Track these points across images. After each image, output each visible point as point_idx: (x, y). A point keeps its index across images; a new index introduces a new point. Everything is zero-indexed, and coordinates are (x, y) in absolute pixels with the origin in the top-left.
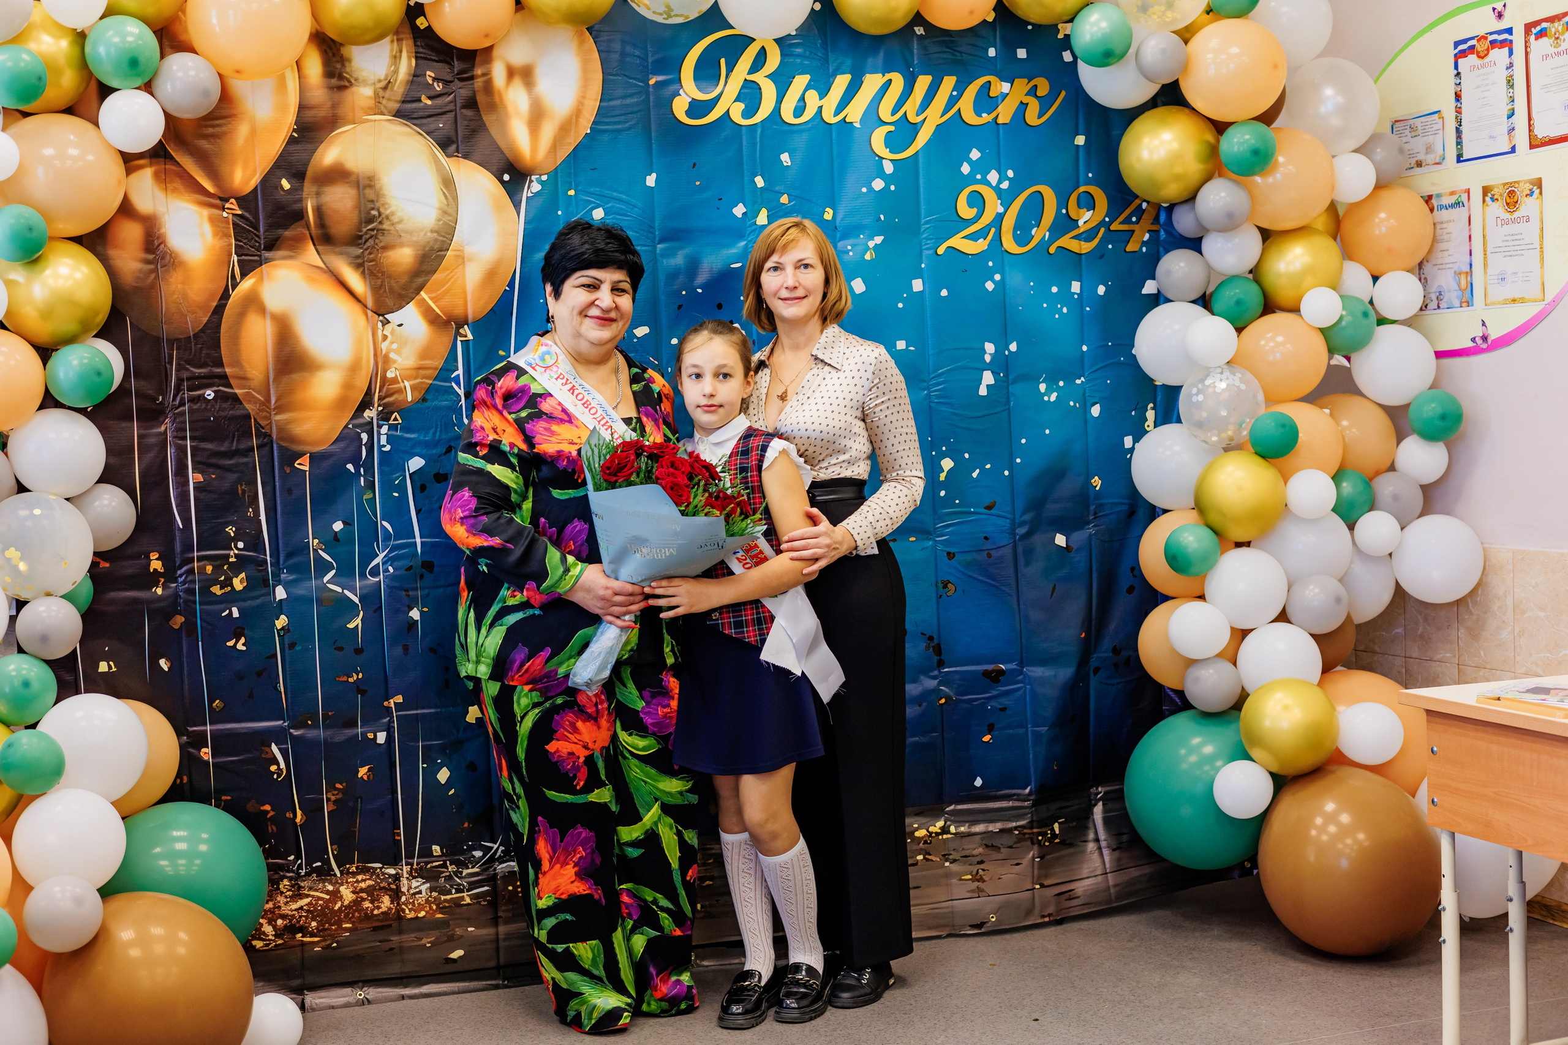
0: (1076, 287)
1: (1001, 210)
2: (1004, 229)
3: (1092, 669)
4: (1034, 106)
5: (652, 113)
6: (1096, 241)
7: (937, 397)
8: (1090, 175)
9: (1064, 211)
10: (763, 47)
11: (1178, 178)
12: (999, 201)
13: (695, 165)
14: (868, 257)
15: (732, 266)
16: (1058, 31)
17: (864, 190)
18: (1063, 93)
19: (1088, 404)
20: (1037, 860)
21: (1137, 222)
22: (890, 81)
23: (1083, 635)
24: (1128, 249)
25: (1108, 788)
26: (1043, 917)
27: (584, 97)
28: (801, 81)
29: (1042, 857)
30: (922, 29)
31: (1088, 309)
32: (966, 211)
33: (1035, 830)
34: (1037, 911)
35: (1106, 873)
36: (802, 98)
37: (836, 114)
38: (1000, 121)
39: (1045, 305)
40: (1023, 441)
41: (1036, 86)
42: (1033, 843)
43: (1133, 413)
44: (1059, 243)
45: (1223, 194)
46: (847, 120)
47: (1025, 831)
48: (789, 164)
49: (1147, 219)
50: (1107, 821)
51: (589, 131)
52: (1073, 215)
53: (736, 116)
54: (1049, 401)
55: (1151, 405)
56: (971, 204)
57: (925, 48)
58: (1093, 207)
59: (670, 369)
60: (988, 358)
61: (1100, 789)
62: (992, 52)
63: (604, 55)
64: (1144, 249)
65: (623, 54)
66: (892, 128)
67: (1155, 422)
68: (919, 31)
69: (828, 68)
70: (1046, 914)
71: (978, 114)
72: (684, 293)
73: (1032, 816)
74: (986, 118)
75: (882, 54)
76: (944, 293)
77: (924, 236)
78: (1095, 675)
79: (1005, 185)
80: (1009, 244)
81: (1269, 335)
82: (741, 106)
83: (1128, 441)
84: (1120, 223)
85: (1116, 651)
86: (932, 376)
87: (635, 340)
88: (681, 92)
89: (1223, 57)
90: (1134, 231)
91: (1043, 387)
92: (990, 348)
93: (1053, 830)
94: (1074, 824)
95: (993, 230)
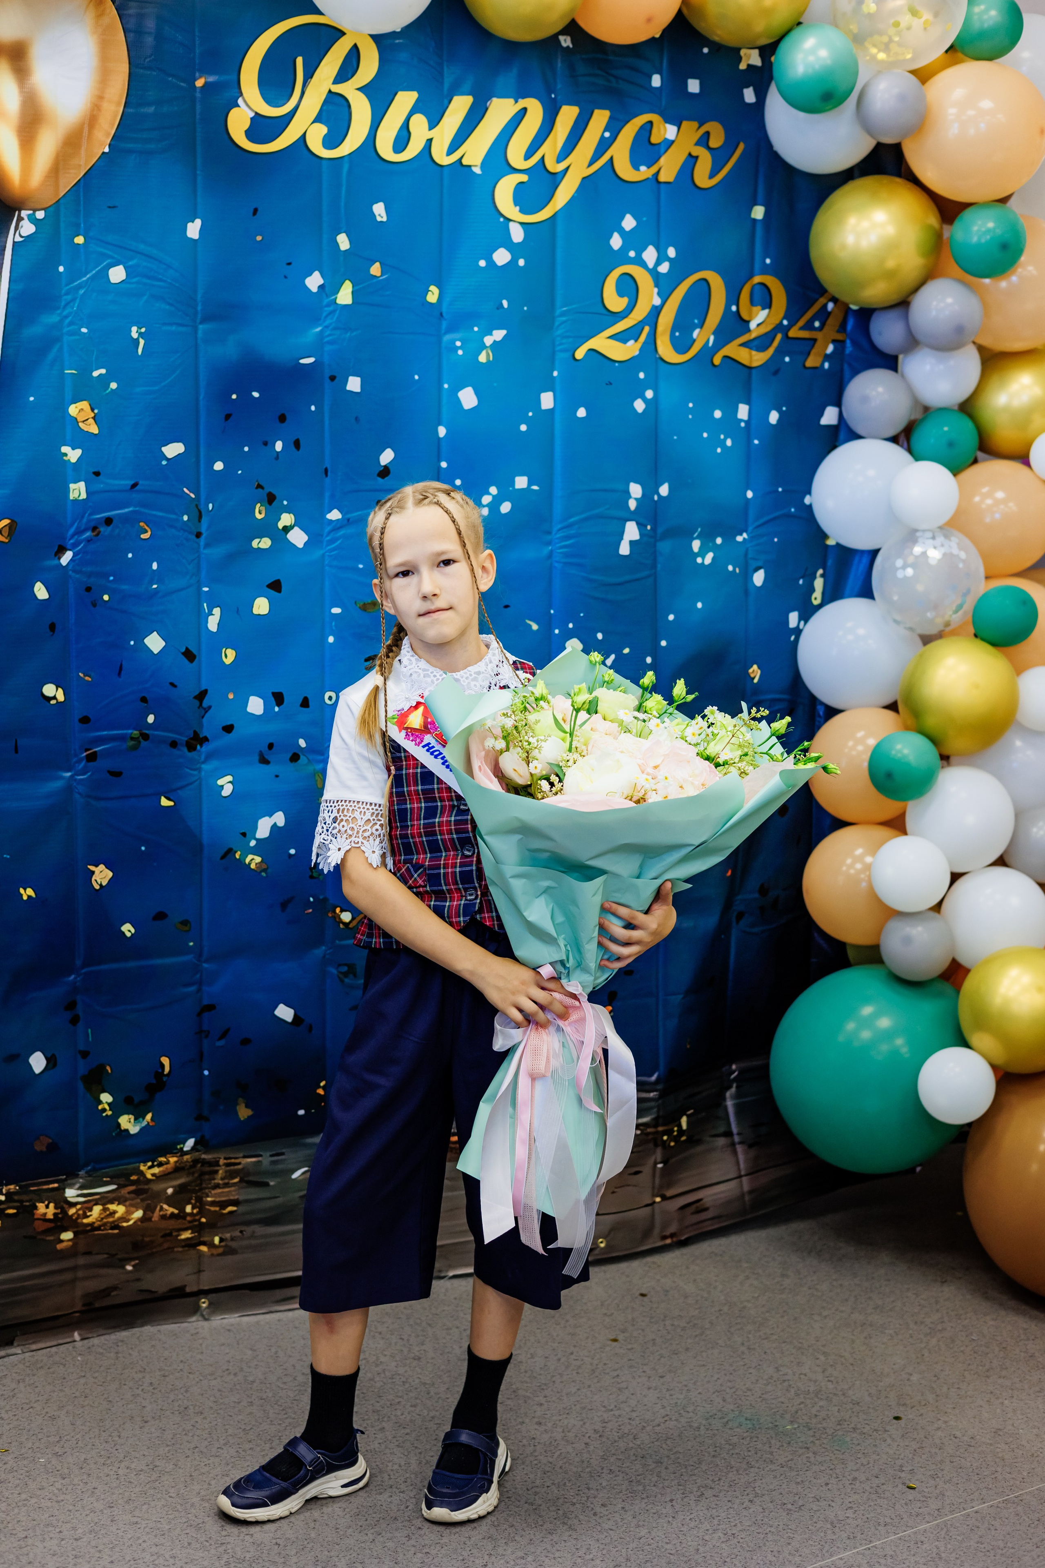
0: (743, 411)
1: (657, 301)
2: (660, 328)
3: (735, 914)
4: (705, 162)
5: (199, 129)
6: (771, 351)
7: (567, 555)
8: (768, 261)
9: (734, 308)
10: (355, 46)
11: (890, 275)
12: (656, 290)
13: (255, 211)
14: (483, 358)
15: (302, 361)
16: (740, 59)
17: (482, 263)
18: (741, 146)
19: (751, 568)
20: (660, 1166)
21: (821, 328)
22: (524, 110)
23: (729, 873)
24: (810, 363)
25: (743, 1065)
26: (664, 1238)
27: (101, 98)
28: (405, 100)
29: (665, 1162)
30: (569, 39)
31: (756, 442)
32: (614, 302)
33: (660, 1129)
34: (657, 1231)
35: (740, 1177)
36: (406, 126)
37: (450, 152)
38: (662, 178)
39: (705, 435)
40: (671, 617)
41: (708, 134)
42: (656, 1145)
43: (801, 582)
44: (726, 351)
45: (950, 300)
46: (465, 162)
47: (649, 1130)
48: (385, 219)
49: (833, 323)
50: (739, 1109)
51: (107, 150)
52: (745, 316)
53: (315, 144)
54: (703, 563)
55: (820, 571)
56: (620, 293)
57: (572, 68)
58: (768, 304)
59: (211, 506)
60: (632, 504)
61: (734, 1067)
62: (656, 81)
63: (132, 35)
64: (826, 365)
65: (159, 37)
66: (524, 178)
67: (823, 593)
68: (566, 42)
69: (442, 83)
70: (668, 1233)
71: (636, 167)
72: (234, 397)
73: (658, 1111)
74: (645, 172)
75: (515, 71)
76: (582, 413)
77: (559, 332)
78: (738, 922)
79: (664, 268)
80: (665, 350)
81: (985, 490)
82: (321, 130)
83: (793, 619)
84: (801, 328)
85: (763, 891)
86: (559, 526)
87: (164, 463)
88: (240, 101)
89: (971, 113)
90: (814, 340)
91: (696, 545)
92: (636, 490)
93: (680, 1126)
94: (704, 1114)
95: (647, 329)
